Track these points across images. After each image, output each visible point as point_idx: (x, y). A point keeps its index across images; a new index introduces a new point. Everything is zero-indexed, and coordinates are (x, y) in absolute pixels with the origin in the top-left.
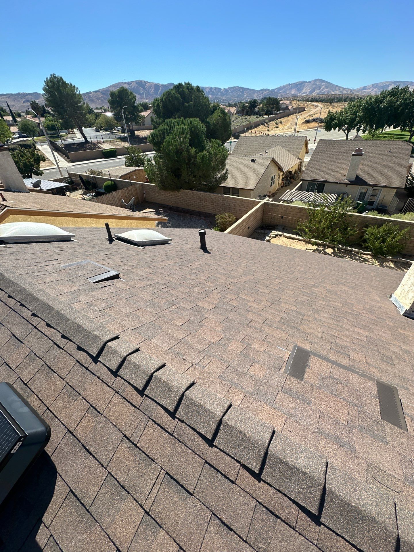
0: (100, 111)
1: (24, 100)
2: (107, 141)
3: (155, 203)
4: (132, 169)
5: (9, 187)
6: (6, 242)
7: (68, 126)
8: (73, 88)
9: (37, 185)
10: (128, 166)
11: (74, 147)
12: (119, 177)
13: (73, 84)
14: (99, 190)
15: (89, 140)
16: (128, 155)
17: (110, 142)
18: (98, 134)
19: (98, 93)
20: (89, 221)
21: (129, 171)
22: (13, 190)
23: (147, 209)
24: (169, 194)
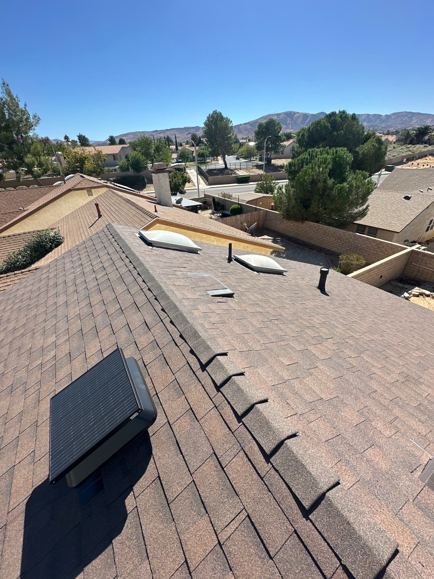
0: (244, 141)
1: (188, 132)
2: (244, 168)
3: (275, 231)
4: (261, 195)
5: (160, 201)
6: (153, 244)
7: (214, 154)
8: (228, 121)
9: (179, 202)
10: (257, 192)
11: (215, 172)
12: (246, 202)
13: (228, 118)
14: (225, 212)
15: (228, 167)
16: (260, 182)
17: (246, 169)
18: (238, 161)
19: (247, 125)
20: (212, 239)
21: (257, 197)
22: (162, 204)
23: (265, 236)
24: (291, 224)
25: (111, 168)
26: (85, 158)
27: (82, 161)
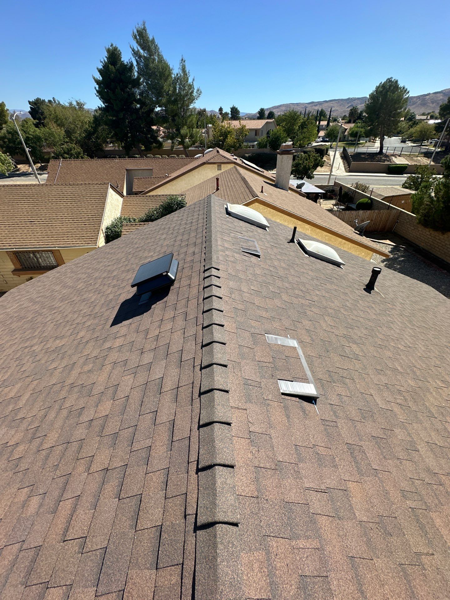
0: (425, 117)
2: (406, 155)
3: (403, 238)
4: (408, 191)
5: (279, 183)
7: (371, 134)
9: (301, 186)
10: (406, 188)
11: (363, 156)
12: (383, 197)
14: (351, 205)
15: (384, 151)
17: (408, 156)
21: (401, 194)
22: (279, 186)
24: (427, 233)
25: (250, 144)
26: (229, 132)
27: (225, 134)
